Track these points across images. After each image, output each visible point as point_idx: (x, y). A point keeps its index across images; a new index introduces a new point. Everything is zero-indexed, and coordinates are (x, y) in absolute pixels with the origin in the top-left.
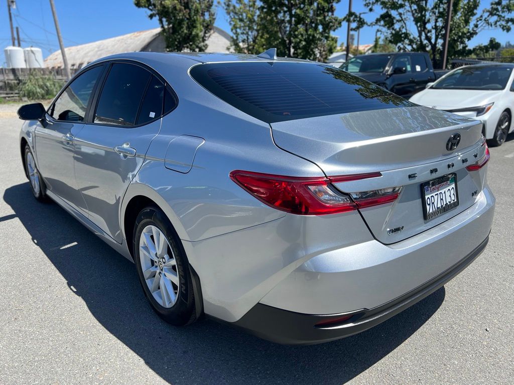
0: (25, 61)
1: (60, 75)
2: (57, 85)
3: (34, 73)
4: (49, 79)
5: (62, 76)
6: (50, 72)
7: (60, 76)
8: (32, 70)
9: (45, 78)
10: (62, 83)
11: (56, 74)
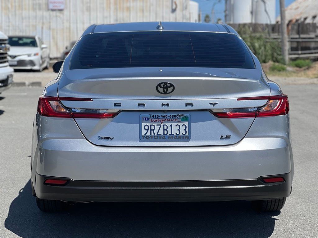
0: (252, 13)
1: (276, 32)
2: (268, 46)
3: (243, 29)
4: (259, 39)
5: (279, 35)
6: (263, 29)
7: (276, 34)
8: (241, 26)
9: (254, 37)
10: (277, 43)
11: (271, 31)
